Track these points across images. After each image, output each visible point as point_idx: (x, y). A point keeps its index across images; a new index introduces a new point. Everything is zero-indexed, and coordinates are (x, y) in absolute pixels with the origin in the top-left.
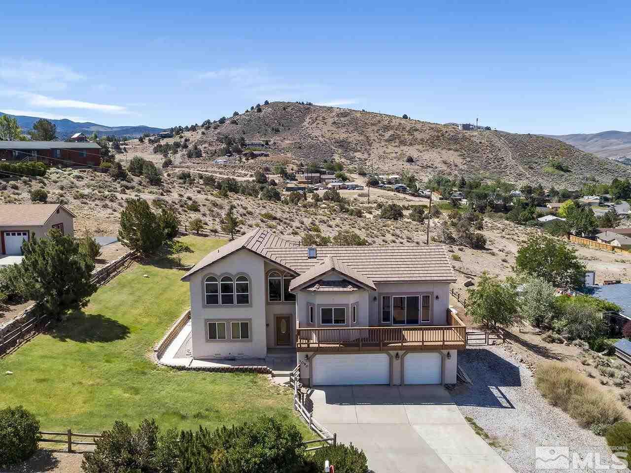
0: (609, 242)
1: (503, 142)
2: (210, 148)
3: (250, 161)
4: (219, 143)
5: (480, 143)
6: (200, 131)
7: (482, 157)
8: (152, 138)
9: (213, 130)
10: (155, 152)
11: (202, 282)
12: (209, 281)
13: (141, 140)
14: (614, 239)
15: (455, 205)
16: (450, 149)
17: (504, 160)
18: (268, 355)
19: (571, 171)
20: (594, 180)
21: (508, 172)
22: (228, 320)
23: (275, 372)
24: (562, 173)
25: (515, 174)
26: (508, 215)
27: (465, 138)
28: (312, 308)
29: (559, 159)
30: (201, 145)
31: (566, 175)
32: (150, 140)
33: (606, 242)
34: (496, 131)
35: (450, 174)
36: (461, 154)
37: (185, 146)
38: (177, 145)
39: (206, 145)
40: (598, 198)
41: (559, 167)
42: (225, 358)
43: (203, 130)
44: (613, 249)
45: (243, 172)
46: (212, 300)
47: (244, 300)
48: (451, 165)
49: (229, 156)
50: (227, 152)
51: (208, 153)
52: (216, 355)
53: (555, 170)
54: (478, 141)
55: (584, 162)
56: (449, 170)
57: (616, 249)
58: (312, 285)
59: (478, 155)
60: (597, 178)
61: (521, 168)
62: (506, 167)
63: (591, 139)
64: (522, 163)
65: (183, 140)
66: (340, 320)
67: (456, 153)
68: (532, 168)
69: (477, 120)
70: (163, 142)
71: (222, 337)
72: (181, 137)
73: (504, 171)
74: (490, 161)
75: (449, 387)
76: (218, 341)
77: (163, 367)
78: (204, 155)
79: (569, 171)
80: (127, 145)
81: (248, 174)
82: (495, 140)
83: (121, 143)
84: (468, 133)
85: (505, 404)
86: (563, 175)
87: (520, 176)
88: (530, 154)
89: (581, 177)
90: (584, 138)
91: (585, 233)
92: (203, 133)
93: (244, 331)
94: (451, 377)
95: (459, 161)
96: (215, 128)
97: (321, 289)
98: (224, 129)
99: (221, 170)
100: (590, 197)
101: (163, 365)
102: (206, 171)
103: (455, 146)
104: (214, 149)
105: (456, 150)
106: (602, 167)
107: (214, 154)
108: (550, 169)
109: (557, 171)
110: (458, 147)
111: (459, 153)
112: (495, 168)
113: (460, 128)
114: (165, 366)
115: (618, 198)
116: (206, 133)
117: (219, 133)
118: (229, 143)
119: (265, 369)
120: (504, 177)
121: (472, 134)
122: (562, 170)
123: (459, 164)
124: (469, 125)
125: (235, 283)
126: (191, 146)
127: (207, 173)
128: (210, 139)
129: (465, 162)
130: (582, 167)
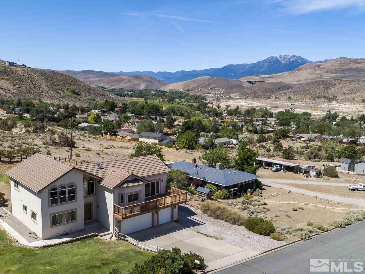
0: (125, 137)
1: (38, 76)
5: (23, 75)
7: (26, 85)
11: (48, 192)
12: (52, 191)
14: (128, 136)
15: (21, 118)
16: (3, 79)
17: (41, 88)
18: (86, 227)
19: (81, 95)
20: (94, 100)
21: (45, 95)
22: (63, 212)
23: (100, 235)
24: (77, 96)
25: (49, 96)
26: (59, 123)
27: (12, 72)
28: (122, 196)
29: (73, 88)
31: (79, 97)
33: (123, 137)
34: (30, 67)
35: (6, 96)
36: (11, 82)
40: (100, 110)
41: (74, 93)
42: (61, 234)
44: (130, 142)
46: (54, 202)
47: (72, 198)
48: (5, 90)
52: (56, 234)
53: (72, 94)
54: (22, 74)
55: (87, 89)
56: (4, 93)
57: (131, 141)
58: (123, 184)
59: (23, 83)
60: (96, 99)
61: (52, 93)
62: (43, 92)
63: (79, 74)
64: (52, 89)
66: (136, 199)
67: (8, 82)
68: (58, 93)
69: (19, 60)
71: (60, 222)
73: (42, 95)
74: (32, 88)
75: (176, 221)
76: (57, 226)
77: (37, 249)
79: (80, 95)
82: (33, 74)
84: (14, 69)
85: (201, 223)
86: (77, 97)
87: (52, 97)
88: (56, 84)
89: (87, 98)
90: (75, 73)
91: (109, 133)
93: (72, 216)
94: (176, 217)
95: (11, 87)
97: (129, 185)
100: (96, 110)
101: (36, 247)
103: (6, 77)
105: (8, 80)
106: (96, 92)
108: (70, 94)
109: (74, 95)
110: (8, 77)
111: (10, 82)
112: (36, 92)
113: (7, 64)
114: (37, 247)
115: (109, 110)
119: (95, 234)
120: (43, 98)
121: (16, 69)
122: (76, 94)
123: (12, 90)
124: (14, 63)
125: (67, 189)
129: (15, 88)
130: (86, 93)
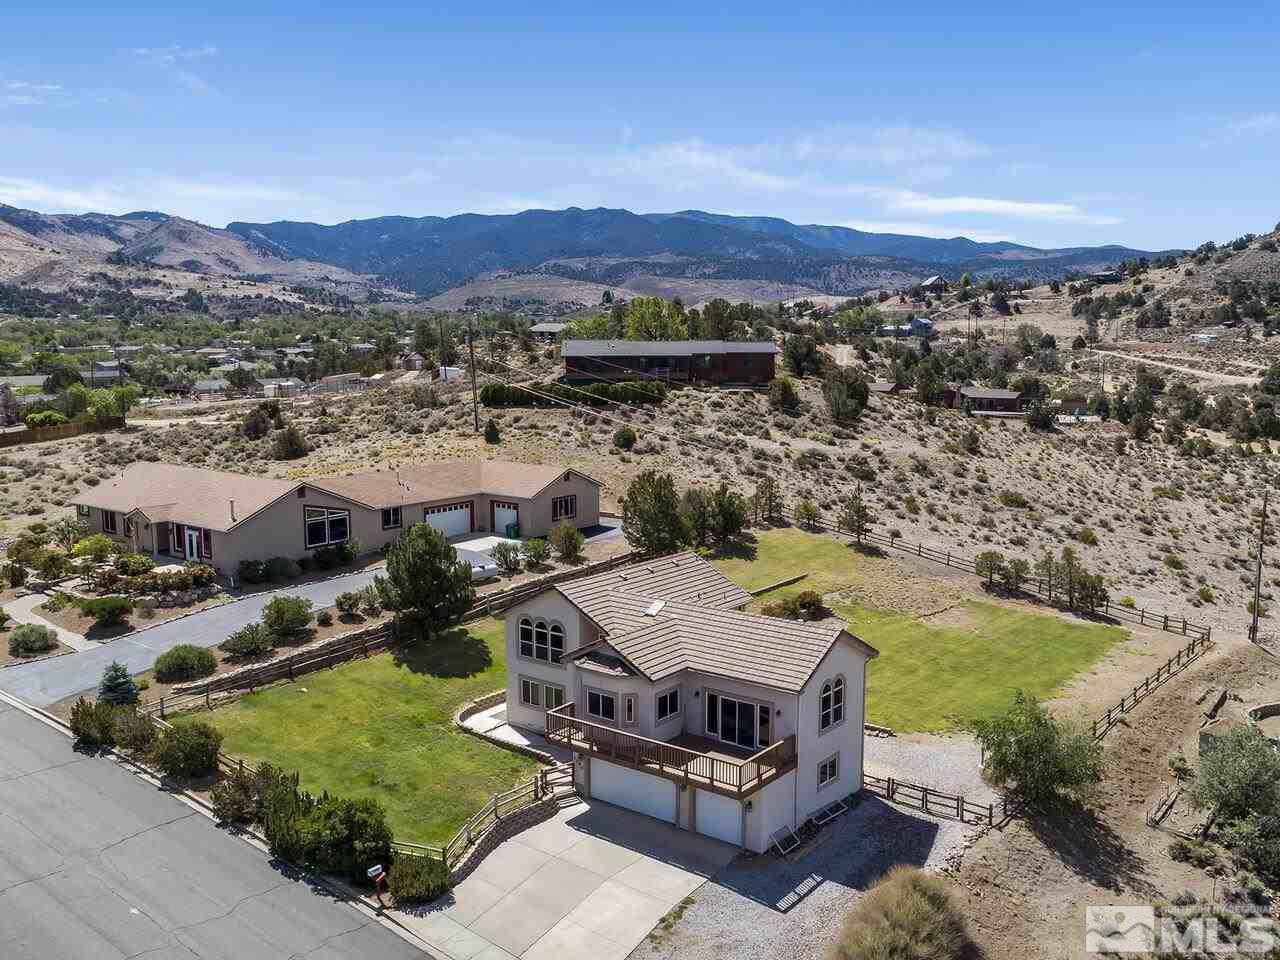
2: (1193, 307)
3: (1272, 339)
4: (1218, 296)
6: (1183, 269)
8: (1077, 284)
9: (1214, 264)
10: (1075, 315)
13: (1056, 288)
30: (1176, 300)
32: (1072, 288)
37: (1140, 302)
38: (1123, 300)
39: (1187, 300)
43: (1191, 266)
45: (1244, 364)
49: (1229, 326)
50: (1230, 317)
51: (1184, 318)
65: (1140, 288)
70: (1096, 293)
72: (1138, 282)
78: (1174, 322)
80: (1025, 298)
81: (1255, 370)
83: (1013, 293)
92: (1189, 273)
96: (1220, 261)
98: (1238, 264)
99: (1197, 358)
102: (1163, 360)
104: (1200, 308)
107: (1197, 321)
116: (1195, 272)
117: (1225, 273)
118: (1241, 295)
125: (550, 633)
126: (1150, 302)
127: (1163, 364)
128: (1201, 285)
